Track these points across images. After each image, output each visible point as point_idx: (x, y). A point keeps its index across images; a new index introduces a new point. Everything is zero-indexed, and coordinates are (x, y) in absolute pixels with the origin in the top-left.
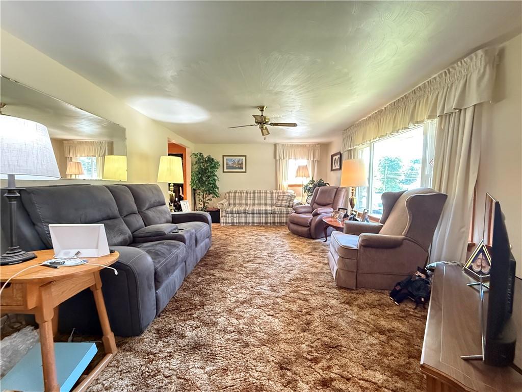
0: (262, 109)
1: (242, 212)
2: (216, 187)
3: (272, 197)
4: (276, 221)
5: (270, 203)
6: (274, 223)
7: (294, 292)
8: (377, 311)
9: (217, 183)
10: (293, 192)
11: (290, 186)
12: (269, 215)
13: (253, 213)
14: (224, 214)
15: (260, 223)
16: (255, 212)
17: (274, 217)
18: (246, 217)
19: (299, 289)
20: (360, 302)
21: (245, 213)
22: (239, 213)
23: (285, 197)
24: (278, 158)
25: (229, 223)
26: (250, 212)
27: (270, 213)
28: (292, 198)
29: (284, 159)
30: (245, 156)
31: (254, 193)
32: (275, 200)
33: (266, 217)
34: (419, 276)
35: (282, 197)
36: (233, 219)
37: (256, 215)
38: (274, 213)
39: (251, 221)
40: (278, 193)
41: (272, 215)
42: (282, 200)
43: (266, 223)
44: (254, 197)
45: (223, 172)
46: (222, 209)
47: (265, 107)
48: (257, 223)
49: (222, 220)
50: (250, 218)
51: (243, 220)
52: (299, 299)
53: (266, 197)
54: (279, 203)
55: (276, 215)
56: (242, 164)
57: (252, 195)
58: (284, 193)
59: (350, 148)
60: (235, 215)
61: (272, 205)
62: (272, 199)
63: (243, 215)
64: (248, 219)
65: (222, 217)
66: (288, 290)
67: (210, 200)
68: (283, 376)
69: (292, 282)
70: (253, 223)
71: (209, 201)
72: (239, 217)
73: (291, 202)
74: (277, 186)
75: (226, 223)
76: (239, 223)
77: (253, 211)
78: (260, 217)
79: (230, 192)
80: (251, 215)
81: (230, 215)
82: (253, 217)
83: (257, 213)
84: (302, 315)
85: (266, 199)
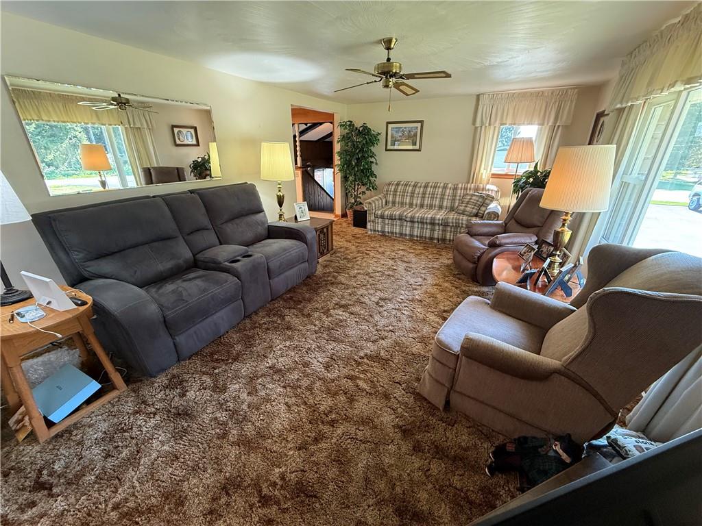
0: (388, 44)
1: (397, 217)
2: (373, 174)
3: (454, 196)
4: (448, 237)
5: (449, 205)
6: (444, 240)
7: (351, 378)
8: (436, 467)
9: (374, 167)
10: (495, 188)
11: (495, 176)
12: (437, 228)
13: (412, 222)
14: (373, 218)
15: (421, 237)
16: (416, 220)
17: (444, 231)
18: (401, 226)
19: (362, 376)
20: (425, 438)
21: (400, 219)
22: (392, 219)
23: (474, 198)
24: (478, 124)
25: (378, 231)
26: (408, 219)
27: (438, 224)
28: (487, 201)
29: (490, 124)
30: (421, 122)
31: (426, 187)
32: (457, 201)
33: (432, 230)
34: (556, 451)
35: (469, 197)
36: (383, 227)
37: (416, 225)
38: (445, 224)
39: (408, 232)
40: (466, 189)
41: (441, 228)
42: (468, 203)
43: (432, 238)
44: (424, 194)
45: (387, 150)
46: (370, 210)
47: (394, 40)
48: (417, 237)
49: (369, 226)
50: (408, 229)
51: (397, 230)
52: (346, 393)
53: (443, 195)
54: (462, 208)
55: (449, 229)
56: (415, 135)
57: (422, 189)
58: (476, 190)
59: (619, 106)
60: (387, 221)
61: (452, 209)
62: (454, 200)
63: (398, 222)
64: (404, 228)
65: (369, 221)
66: (345, 371)
67: (364, 193)
68: (214, 499)
69: (365, 360)
70: (411, 235)
71: (361, 195)
72: (392, 225)
73: (483, 209)
74: (470, 175)
75: (375, 231)
76: (392, 233)
77: (413, 217)
78: (422, 228)
79: (389, 184)
80: (409, 224)
81: (380, 220)
82: (412, 227)
83: (418, 222)
84: (323, 422)
85: (442, 199)
